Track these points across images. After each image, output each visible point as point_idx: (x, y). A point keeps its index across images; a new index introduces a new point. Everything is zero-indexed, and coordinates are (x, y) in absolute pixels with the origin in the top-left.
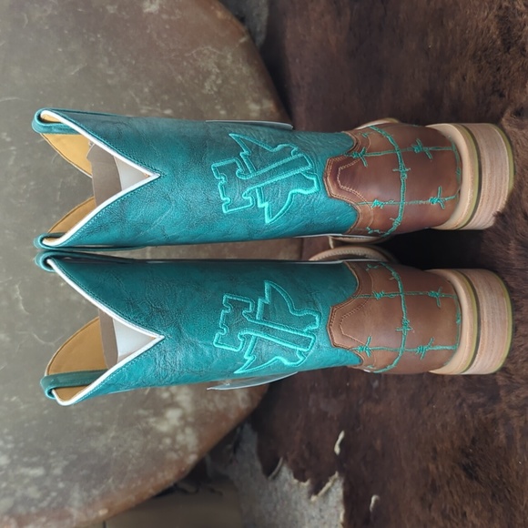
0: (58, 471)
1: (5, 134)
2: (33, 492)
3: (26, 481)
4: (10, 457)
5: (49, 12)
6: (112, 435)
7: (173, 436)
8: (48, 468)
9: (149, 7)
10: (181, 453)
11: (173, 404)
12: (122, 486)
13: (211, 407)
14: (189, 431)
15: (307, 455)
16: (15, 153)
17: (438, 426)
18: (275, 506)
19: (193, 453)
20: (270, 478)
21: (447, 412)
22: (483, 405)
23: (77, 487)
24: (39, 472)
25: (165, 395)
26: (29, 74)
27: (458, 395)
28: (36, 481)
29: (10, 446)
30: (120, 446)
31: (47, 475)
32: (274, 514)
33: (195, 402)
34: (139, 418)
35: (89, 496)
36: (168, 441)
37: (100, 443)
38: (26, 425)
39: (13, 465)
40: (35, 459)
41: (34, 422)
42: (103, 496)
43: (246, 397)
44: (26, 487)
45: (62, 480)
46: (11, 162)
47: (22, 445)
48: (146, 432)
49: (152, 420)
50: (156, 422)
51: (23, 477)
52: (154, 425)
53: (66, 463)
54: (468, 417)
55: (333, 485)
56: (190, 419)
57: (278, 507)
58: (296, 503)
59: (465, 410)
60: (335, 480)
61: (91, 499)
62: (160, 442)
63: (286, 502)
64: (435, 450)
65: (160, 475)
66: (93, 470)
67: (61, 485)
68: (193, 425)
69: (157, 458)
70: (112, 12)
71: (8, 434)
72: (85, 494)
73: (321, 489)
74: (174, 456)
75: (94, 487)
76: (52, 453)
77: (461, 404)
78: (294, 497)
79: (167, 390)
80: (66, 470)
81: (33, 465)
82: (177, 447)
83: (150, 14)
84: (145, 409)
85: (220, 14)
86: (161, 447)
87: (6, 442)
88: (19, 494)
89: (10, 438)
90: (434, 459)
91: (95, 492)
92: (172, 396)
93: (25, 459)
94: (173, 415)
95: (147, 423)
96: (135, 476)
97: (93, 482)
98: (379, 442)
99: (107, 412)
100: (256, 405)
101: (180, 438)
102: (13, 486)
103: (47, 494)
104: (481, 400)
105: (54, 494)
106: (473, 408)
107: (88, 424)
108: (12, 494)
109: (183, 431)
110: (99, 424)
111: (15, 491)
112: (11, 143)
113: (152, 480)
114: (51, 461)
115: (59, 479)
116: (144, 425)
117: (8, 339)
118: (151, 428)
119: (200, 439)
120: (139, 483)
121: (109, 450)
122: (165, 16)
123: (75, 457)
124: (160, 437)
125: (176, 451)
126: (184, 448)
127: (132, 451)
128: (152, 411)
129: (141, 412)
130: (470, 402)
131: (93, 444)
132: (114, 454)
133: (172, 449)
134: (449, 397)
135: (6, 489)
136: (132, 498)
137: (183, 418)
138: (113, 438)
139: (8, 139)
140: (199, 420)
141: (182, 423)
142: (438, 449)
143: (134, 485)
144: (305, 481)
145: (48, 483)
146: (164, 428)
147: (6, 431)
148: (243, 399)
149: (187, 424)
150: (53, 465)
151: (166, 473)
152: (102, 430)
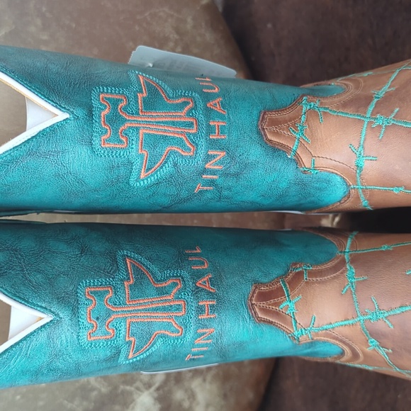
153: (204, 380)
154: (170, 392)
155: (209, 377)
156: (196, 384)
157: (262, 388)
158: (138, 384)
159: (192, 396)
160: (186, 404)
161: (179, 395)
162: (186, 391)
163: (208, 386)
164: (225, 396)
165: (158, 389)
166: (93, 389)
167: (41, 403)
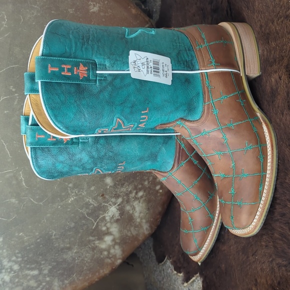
0: (46, 272)
1: (12, 87)
2: (33, 283)
3: (29, 277)
4: (20, 265)
5: (35, 14)
6: (75, 251)
7: (108, 250)
8: (41, 270)
9: (93, 8)
10: (113, 259)
11: (108, 233)
12: (81, 278)
13: (129, 234)
14: (117, 247)
15: (182, 260)
16: (18, 97)
17: (259, 269)
18: (163, 279)
19: (119, 259)
20: (160, 264)
21: (264, 263)
22: (285, 266)
23: (56, 280)
24: (36, 272)
25: (104, 228)
26: (24, 51)
27: (271, 256)
28: (34, 277)
29: (19, 259)
30: (79, 257)
31: (40, 274)
32: (162, 282)
33: (120, 231)
34: (90, 241)
35: (63, 284)
36: (106, 253)
37: (68, 256)
38: (28, 248)
39: (21, 269)
40: (33, 266)
41: (32, 246)
42: (70, 283)
43: (148, 228)
44: (28, 281)
45: (48, 276)
46: (16, 103)
47: (26, 258)
48: (94, 249)
49: (97, 242)
50: (99, 243)
51: (27, 275)
52: (98, 245)
53: (50, 267)
54: (276, 269)
55: (196, 279)
56: (118, 241)
57: (165, 280)
58: (175, 281)
59: (275, 265)
60: (198, 277)
61: (64, 286)
62: (101, 254)
63: (169, 279)
64: (256, 280)
65: (101, 271)
66: (64, 270)
67: (48, 279)
68: (119, 244)
69: (100, 262)
70: (71, 12)
71: (18, 253)
72: (61, 283)
73: (190, 280)
74: (109, 261)
75: (66, 279)
76: (43, 262)
77: (272, 261)
78: (174, 278)
79: (105, 225)
80: (50, 271)
81: (32, 269)
82: (111, 256)
83: (94, 12)
84: (92, 236)
85: (134, 11)
86: (102, 256)
87: (17, 257)
88: (25, 284)
89: (19, 255)
90: (256, 285)
91: (66, 282)
92: (108, 229)
93: (28, 266)
94: (108, 239)
95: (94, 244)
96: (88, 272)
97: (65, 277)
98: (223, 266)
99: (72, 239)
100: (153, 231)
101: (112, 251)
102: (21, 281)
103: (41, 284)
104: (285, 263)
105: (44, 284)
106: (279, 266)
107: (62, 246)
108: (21, 285)
109: (114, 248)
110: (68, 245)
111: (23, 283)
112: (16, 92)
113: (97, 274)
114: (42, 266)
115: (46, 276)
116: (92, 245)
117: (17, 202)
118: (97, 247)
119: (123, 251)
120: (90, 276)
121: (74, 259)
122: (102, 14)
123: (55, 264)
124: (101, 251)
125: (110, 258)
126: (114, 256)
127: (86, 259)
128: (97, 237)
129: (91, 238)
130: (277, 262)
131: (65, 256)
132: (76, 261)
133: (108, 257)
134: (265, 255)
135: (18, 282)
136: (86, 284)
137: (114, 240)
138: (76, 253)
139: (14, 90)
140: (122, 241)
141: (113, 243)
142: (258, 281)
143: (87, 277)
144: (180, 273)
145: (41, 278)
146: (103, 246)
147: (17, 251)
148: (146, 229)
149: (116, 243)
150: (43, 268)
151: (105, 270)
152: (69, 249)
153: (139, 202)
154: (124, 206)
155: (141, 201)
156: (136, 204)
157: (165, 206)
158: (110, 203)
159: (134, 208)
160: (131, 212)
161: (128, 208)
162: (131, 206)
163: (141, 204)
164: (148, 209)
165: (119, 205)
166: (91, 204)
167: (69, 210)
